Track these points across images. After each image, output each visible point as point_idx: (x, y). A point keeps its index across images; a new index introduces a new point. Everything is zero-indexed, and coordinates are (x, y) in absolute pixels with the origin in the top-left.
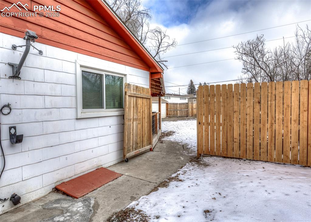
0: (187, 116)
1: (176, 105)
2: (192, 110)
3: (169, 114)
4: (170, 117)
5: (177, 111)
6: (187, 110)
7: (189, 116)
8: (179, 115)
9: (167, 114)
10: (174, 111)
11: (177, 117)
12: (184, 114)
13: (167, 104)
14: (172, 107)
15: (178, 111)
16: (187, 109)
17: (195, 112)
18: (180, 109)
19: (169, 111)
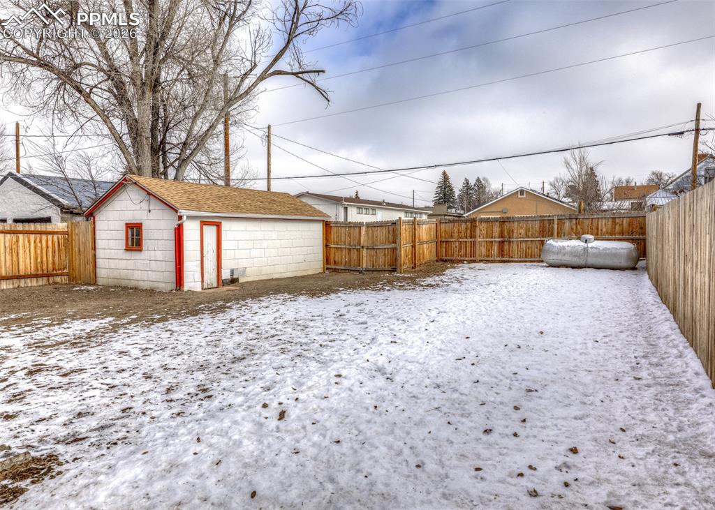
0: (394, 270)
1: (357, 229)
2: (414, 247)
3: (332, 261)
4: (335, 270)
5: (358, 250)
6: (393, 245)
7: (398, 270)
8: (364, 266)
9: (327, 260)
10: (350, 249)
11: (360, 272)
12: (381, 260)
13: (327, 225)
14: (343, 235)
15: (364, 252)
16: (394, 242)
17: (426, 252)
18: (370, 242)
19: (332, 251)
